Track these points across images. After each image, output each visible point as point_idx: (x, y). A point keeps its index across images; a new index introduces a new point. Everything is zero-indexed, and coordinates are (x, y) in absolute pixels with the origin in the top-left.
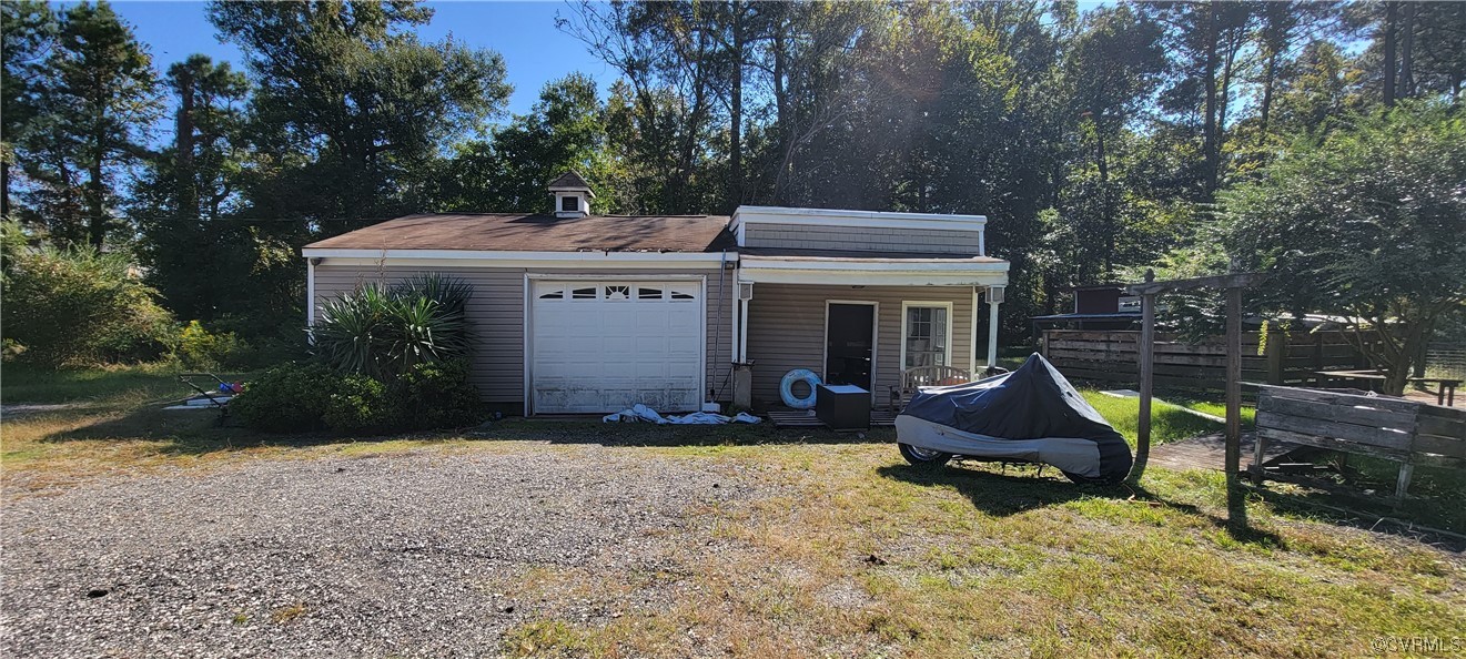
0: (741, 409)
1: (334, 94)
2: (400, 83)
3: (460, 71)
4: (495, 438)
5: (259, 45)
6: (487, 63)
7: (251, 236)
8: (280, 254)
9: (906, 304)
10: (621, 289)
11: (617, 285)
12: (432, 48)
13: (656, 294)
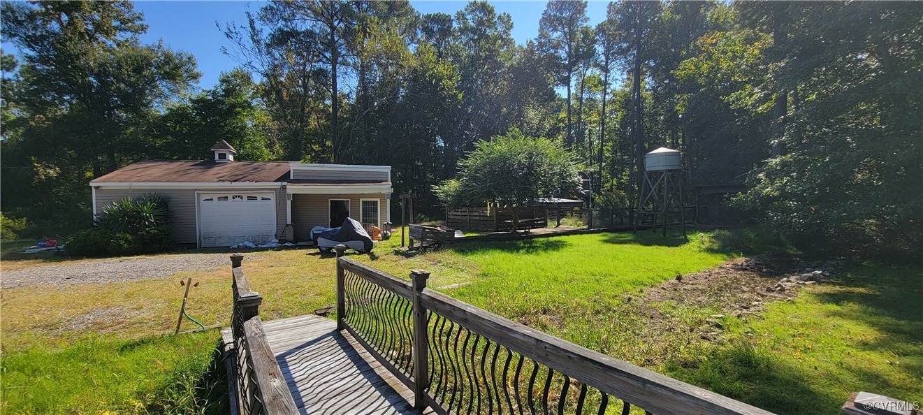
0: (287, 242)
1: (83, 78)
2: (127, 71)
3: (167, 63)
4: (178, 253)
5: (29, 46)
6: (184, 59)
7: (32, 162)
8: (51, 172)
9: (361, 200)
10: (239, 196)
11: (238, 195)
12: (149, 48)
13: (255, 198)
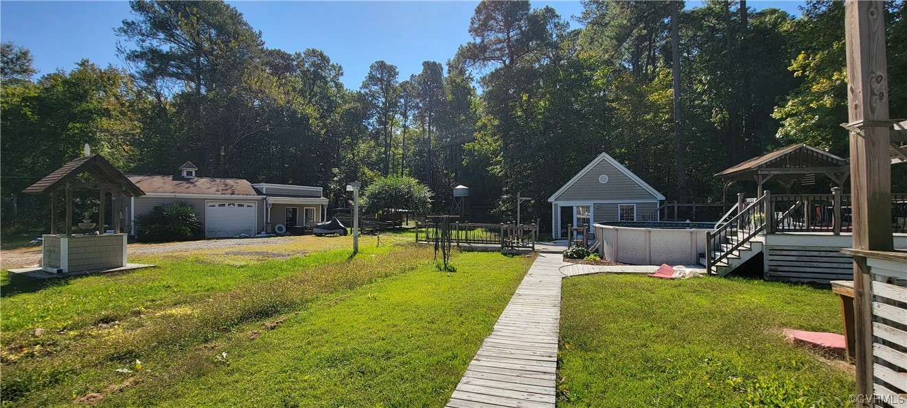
9: (305, 208)
11: (232, 203)
13: (243, 206)
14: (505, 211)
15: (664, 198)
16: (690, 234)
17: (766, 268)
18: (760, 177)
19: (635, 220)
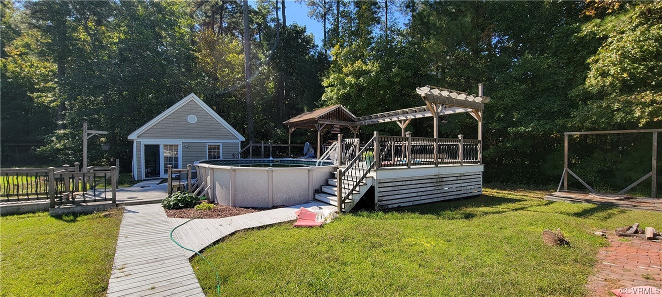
14: (61, 150)
15: (244, 139)
16: (307, 171)
17: (376, 200)
18: (319, 125)
19: (221, 159)
